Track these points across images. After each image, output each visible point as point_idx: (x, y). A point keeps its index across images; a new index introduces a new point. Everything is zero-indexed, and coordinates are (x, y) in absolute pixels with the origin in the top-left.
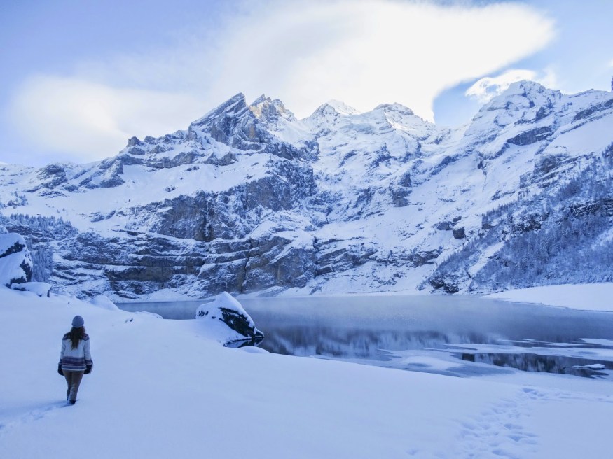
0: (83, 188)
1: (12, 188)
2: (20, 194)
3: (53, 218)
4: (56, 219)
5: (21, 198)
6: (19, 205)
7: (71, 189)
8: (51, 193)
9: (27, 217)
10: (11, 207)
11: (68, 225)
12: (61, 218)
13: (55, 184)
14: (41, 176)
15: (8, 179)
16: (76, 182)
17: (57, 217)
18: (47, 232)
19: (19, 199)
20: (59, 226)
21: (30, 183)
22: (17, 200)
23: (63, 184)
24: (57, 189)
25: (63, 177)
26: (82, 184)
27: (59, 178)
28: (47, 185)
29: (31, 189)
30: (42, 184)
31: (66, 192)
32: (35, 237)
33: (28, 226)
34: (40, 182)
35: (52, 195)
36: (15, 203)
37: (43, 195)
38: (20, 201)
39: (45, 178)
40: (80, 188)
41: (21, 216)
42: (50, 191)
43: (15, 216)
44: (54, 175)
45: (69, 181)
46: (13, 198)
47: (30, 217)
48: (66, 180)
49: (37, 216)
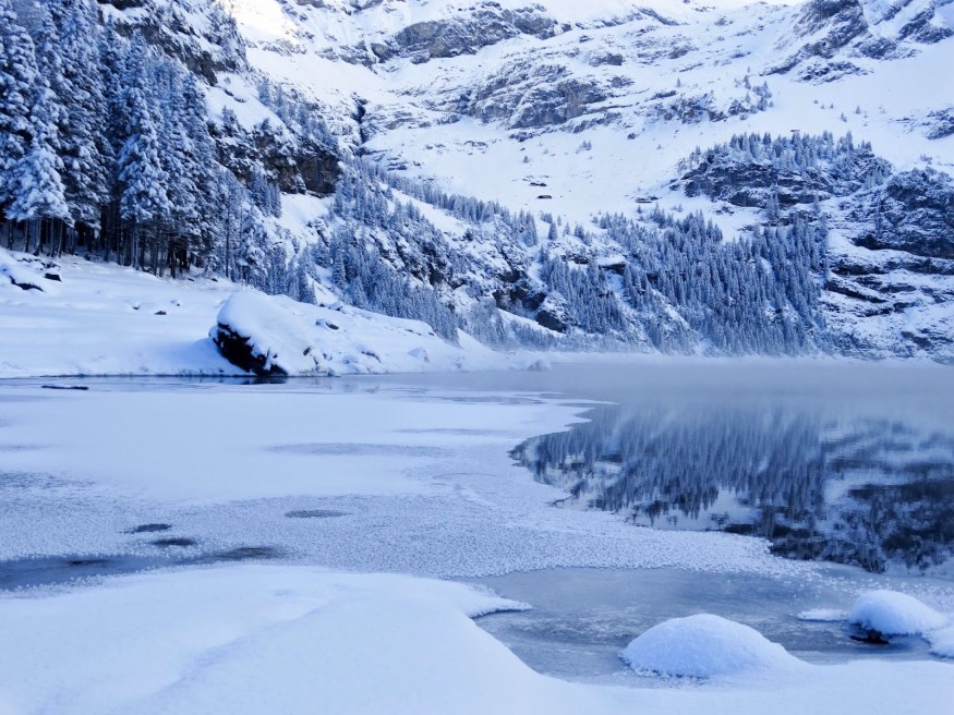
0: (910, 43)
1: (738, 69)
2: (756, 82)
3: (827, 137)
4: (836, 139)
5: (758, 90)
6: (752, 111)
7: (878, 51)
8: (827, 70)
9: (767, 140)
10: (737, 117)
11: (865, 153)
12: (849, 136)
13: (837, 42)
14: (804, 27)
15: (730, 46)
16: (890, 30)
17: (838, 133)
18: (813, 175)
19: (752, 94)
20: (843, 156)
21: (779, 48)
22: (748, 99)
23: (856, 40)
24: (840, 56)
25: (855, 20)
26: (906, 31)
27: (847, 23)
28: (816, 50)
29: (780, 64)
30: (806, 47)
31: (865, 62)
32: (786, 190)
33: (768, 162)
34: (801, 43)
35: (829, 76)
36: (745, 105)
37: (808, 78)
38: (755, 100)
39: (812, 29)
40: (902, 45)
41: (754, 138)
42: (824, 63)
43: (741, 141)
44: (833, 18)
45: (872, 29)
46: (740, 94)
47: (774, 138)
48: (863, 29)
49: (789, 136)
